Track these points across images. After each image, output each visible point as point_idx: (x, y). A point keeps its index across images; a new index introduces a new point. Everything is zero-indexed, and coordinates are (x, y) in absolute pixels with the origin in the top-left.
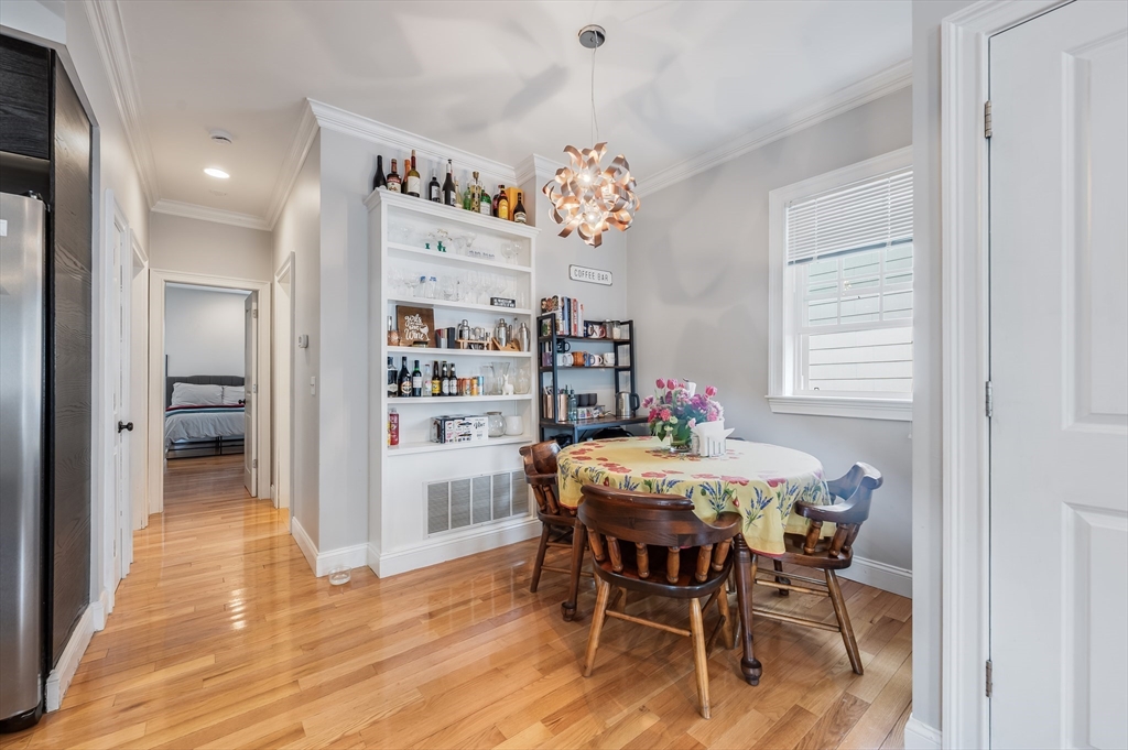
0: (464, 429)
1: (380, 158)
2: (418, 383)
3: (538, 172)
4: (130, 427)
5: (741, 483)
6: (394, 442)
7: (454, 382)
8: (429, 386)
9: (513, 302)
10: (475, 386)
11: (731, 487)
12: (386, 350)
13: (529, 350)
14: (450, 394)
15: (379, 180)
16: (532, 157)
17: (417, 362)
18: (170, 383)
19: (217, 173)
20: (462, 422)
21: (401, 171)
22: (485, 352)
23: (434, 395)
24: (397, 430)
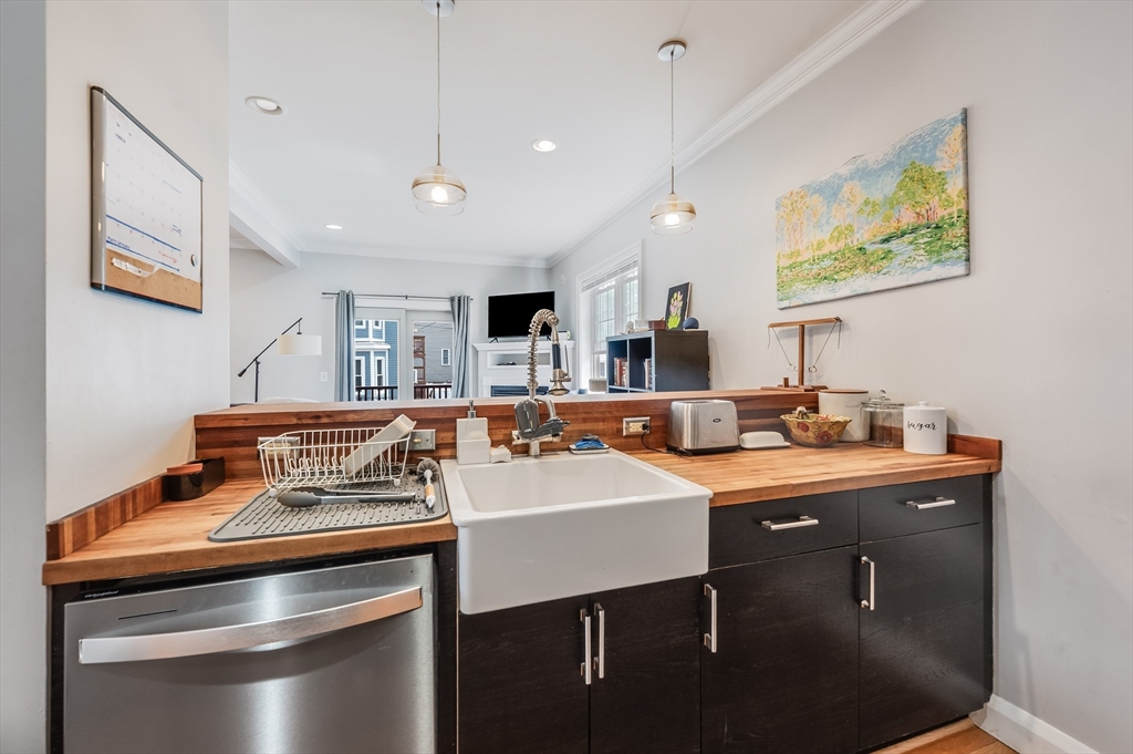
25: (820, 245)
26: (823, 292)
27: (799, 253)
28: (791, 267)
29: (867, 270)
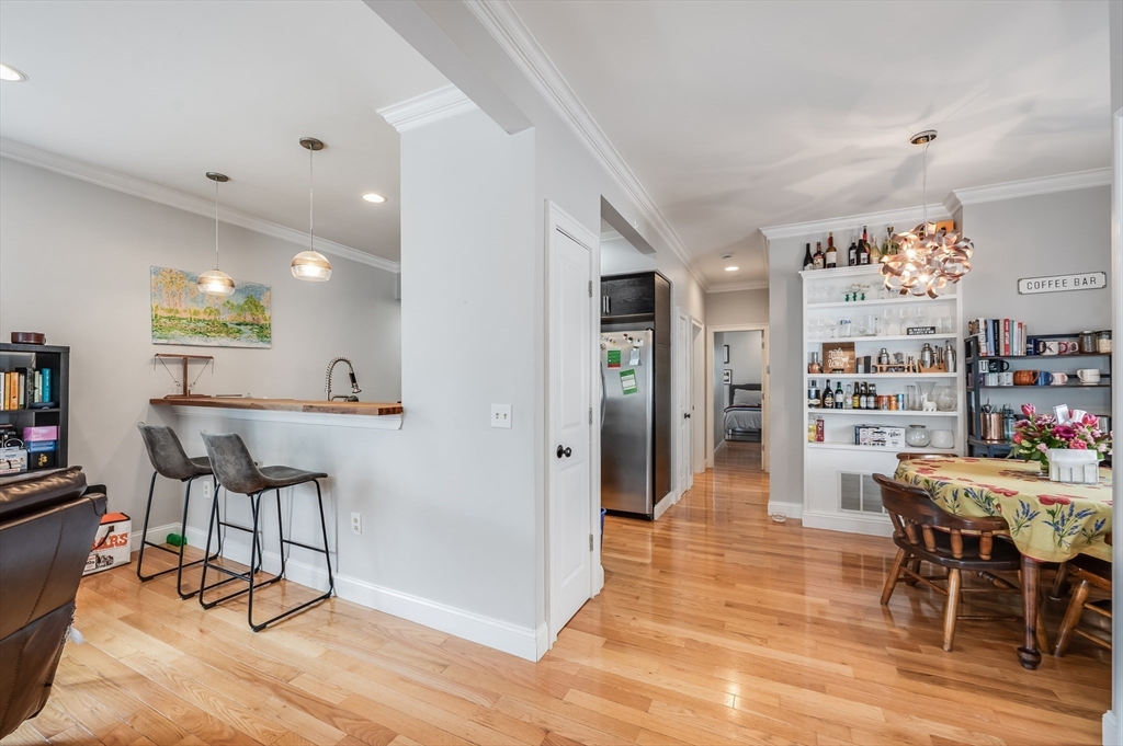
0: (878, 437)
1: (808, 245)
2: (840, 398)
3: (962, 203)
4: (689, 416)
5: (1005, 494)
6: (820, 438)
7: (872, 399)
8: (849, 402)
9: (933, 328)
10: (893, 402)
11: (992, 495)
12: (807, 377)
13: (955, 370)
14: (867, 408)
15: (808, 259)
16: (952, 194)
17: (839, 384)
18: (732, 388)
19: (732, 269)
20: (876, 430)
21: (824, 250)
22: (905, 375)
23: (854, 408)
24: (822, 432)
25: (196, 313)
26: (197, 340)
27: (177, 312)
28: (170, 318)
29: (228, 335)
